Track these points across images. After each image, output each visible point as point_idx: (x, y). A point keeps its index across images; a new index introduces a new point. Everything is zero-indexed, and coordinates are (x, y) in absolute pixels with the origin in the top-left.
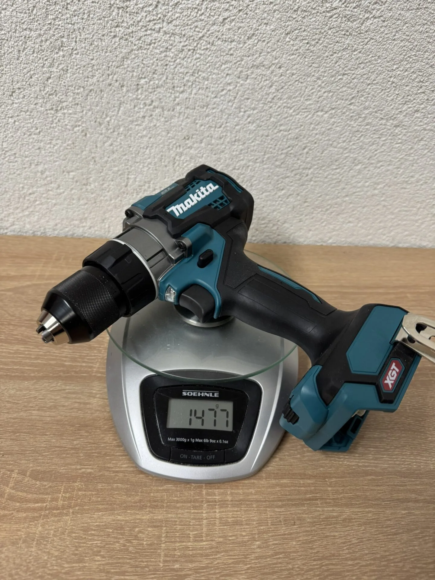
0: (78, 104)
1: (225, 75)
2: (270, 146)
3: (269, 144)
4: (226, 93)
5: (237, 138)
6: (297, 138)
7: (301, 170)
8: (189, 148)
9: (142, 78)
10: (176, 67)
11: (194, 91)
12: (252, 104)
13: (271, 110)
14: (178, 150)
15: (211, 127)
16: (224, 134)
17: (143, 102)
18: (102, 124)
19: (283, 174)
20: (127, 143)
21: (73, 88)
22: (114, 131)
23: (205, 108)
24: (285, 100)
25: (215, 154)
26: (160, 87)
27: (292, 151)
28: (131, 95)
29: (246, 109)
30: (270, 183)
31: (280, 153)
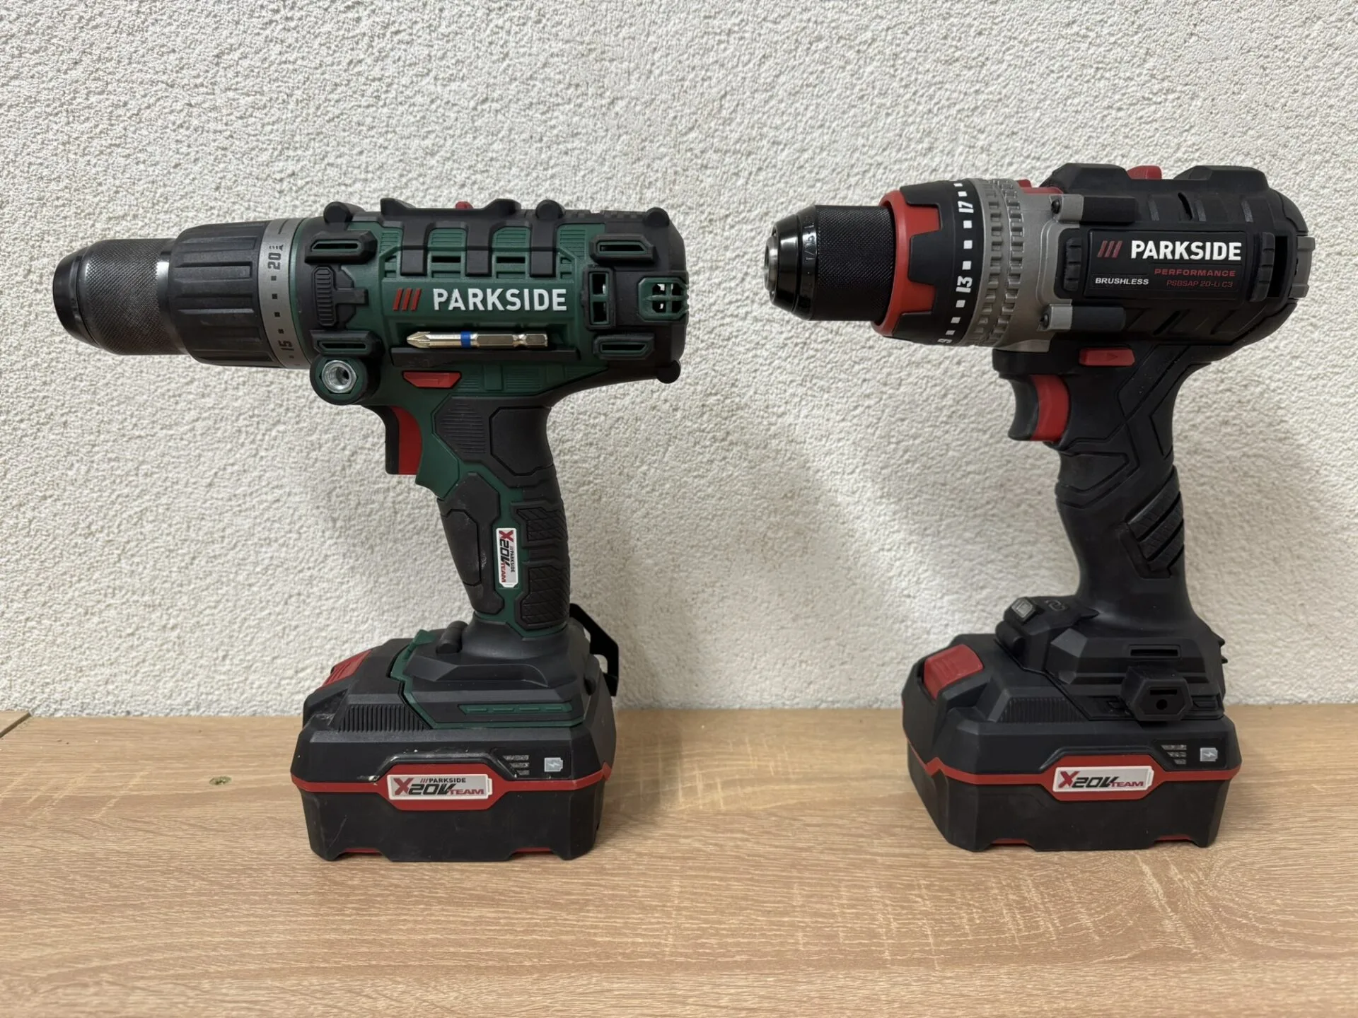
0: (591, 444)
1: (860, 382)
2: (950, 503)
3: (948, 499)
4: (864, 412)
5: (886, 490)
6: (1002, 486)
7: (1016, 547)
8: (792, 514)
9: (711, 394)
10: (771, 374)
11: (804, 412)
12: (912, 427)
13: (947, 436)
14: (772, 519)
15: (837, 473)
16: (861, 484)
17: (711, 435)
18: (632, 478)
19: (980, 556)
20: (674, 511)
21: (586, 417)
22: (653, 490)
23: (824, 439)
24: (973, 418)
25: (843, 523)
26: (742, 409)
27: (995, 511)
28: (689, 424)
29: (902, 437)
30: (957, 574)
31: (971, 514)
